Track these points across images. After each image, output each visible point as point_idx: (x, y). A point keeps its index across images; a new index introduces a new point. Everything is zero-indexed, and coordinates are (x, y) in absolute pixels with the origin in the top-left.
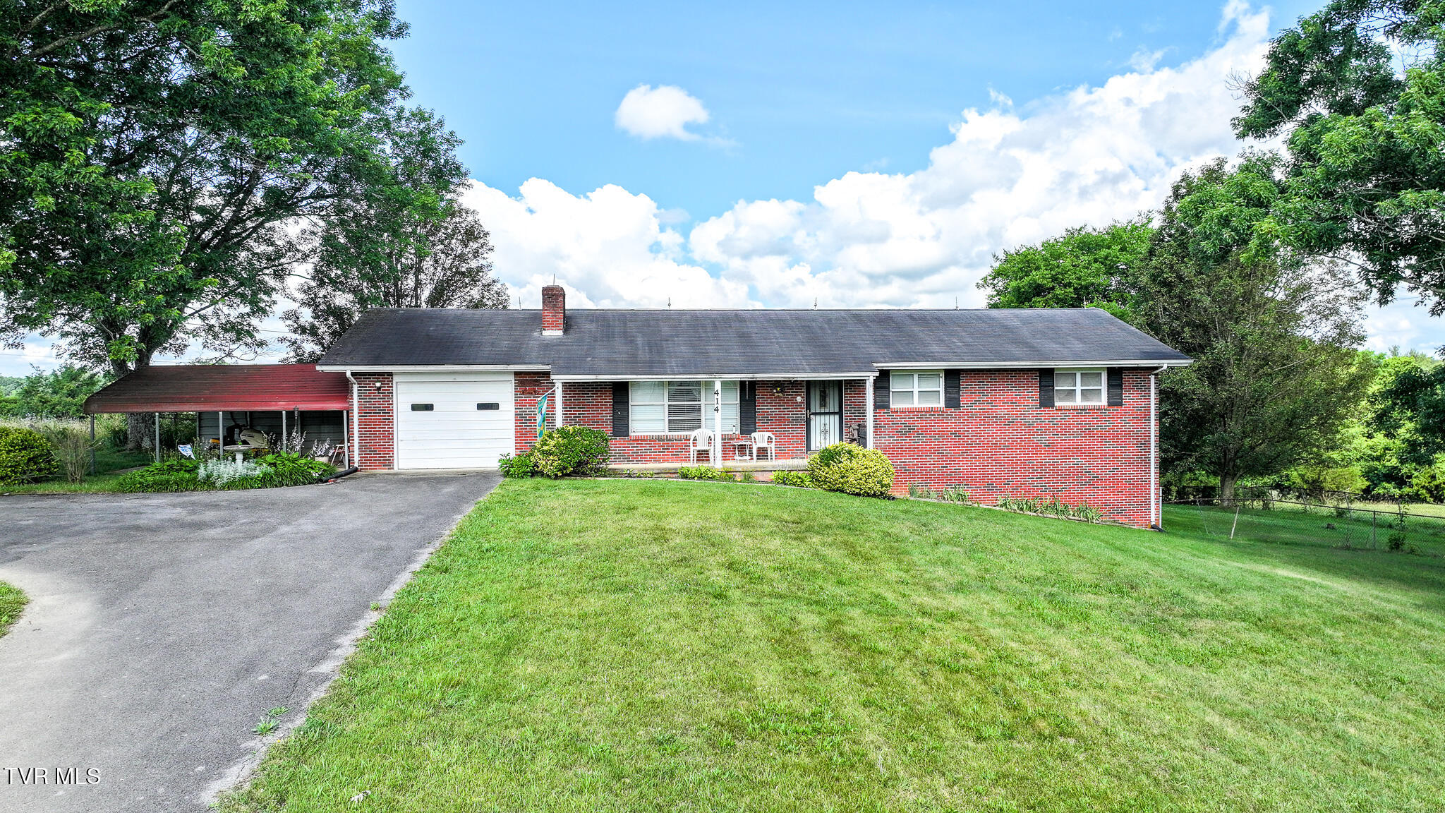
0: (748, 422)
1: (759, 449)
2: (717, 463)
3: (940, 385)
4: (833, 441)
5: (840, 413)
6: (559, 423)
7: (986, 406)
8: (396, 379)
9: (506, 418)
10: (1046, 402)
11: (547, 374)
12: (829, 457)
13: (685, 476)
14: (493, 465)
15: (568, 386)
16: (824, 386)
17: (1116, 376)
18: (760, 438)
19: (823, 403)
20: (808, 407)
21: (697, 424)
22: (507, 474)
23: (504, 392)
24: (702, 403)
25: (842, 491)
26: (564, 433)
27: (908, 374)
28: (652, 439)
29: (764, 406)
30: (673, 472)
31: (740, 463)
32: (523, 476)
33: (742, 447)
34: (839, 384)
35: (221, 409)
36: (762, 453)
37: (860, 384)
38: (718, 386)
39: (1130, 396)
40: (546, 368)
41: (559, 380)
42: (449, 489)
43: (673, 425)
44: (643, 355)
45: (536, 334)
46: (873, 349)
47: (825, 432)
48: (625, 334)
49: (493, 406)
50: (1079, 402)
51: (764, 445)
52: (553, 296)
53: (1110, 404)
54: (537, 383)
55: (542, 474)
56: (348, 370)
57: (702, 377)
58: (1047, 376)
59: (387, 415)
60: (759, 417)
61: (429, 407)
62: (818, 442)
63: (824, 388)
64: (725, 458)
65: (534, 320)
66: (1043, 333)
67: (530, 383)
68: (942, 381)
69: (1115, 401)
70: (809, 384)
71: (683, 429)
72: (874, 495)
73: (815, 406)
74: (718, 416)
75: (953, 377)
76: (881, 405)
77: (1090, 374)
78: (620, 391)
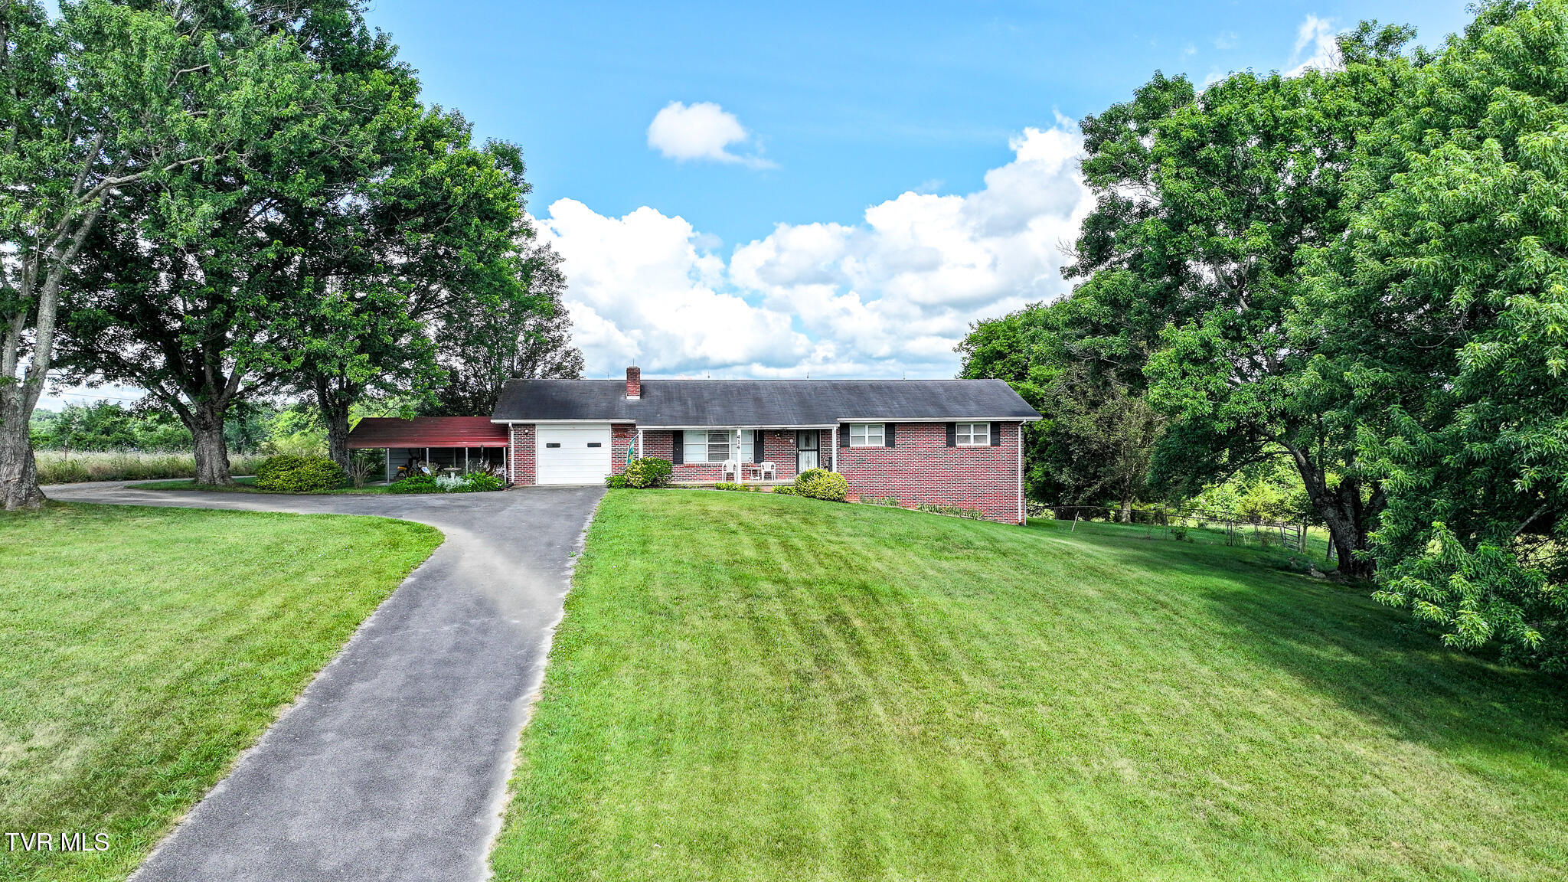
0: (759, 456)
1: (766, 473)
2: (739, 481)
3: (882, 432)
4: (813, 466)
5: (818, 450)
6: (641, 456)
7: (911, 446)
8: (537, 428)
9: (606, 451)
10: (951, 443)
11: (633, 425)
12: (807, 477)
13: (718, 488)
14: (601, 481)
15: (646, 433)
16: (808, 432)
17: (996, 427)
18: (767, 466)
19: (807, 444)
20: (798, 446)
21: (726, 457)
22: (610, 486)
23: (605, 436)
24: (730, 443)
25: (814, 497)
26: (645, 462)
27: (862, 425)
28: (698, 466)
29: (769, 446)
30: (711, 486)
31: (752, 481)
32: (620, 487)
33: (755, 471)
34: (817, 431)
35: (427, 446)
36: (768, 475)
37: (828, 432)
38: (739, 433)
39: (1005, 439)
40: (632, 421)
41: (641, 428)
42: (580, 494)
43: (711, 457)
44: (692, 413)
45: (622, 398)
46: (840, 409)
47: (808, 462)
48: (680, 399)
49: (598, 445)
50: (972, 443)
51: (769, 470)
52: (633, 373)
53: (992, 445)
54: (626, 430)
55: (631, 486)
56: (510, 422)
57: (728, 427)
58: (951, 426)
59: (531, 452)
60: (766, 452)
61: (557, 445)
62: (804, 468)
63: (808, 434)
64: (744, 478)
65: (620, 388)
66: (955, 398)
67: (621, 431)
68: (884, 430)
69: (995, 443)
70: (798, 432)
71: (717, 460)
72: (834, 500)
73: (802, 446)
74: (739, 451)
75: (890, 427)
76: (844, 444)
77: (979, 426)
78: (678, 436)
